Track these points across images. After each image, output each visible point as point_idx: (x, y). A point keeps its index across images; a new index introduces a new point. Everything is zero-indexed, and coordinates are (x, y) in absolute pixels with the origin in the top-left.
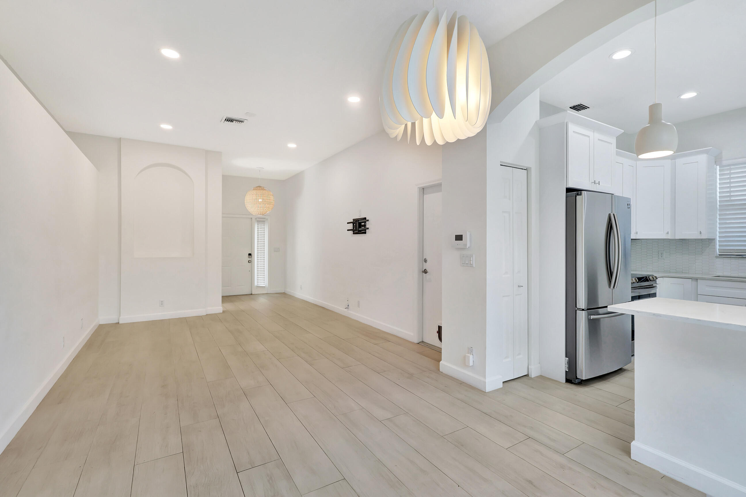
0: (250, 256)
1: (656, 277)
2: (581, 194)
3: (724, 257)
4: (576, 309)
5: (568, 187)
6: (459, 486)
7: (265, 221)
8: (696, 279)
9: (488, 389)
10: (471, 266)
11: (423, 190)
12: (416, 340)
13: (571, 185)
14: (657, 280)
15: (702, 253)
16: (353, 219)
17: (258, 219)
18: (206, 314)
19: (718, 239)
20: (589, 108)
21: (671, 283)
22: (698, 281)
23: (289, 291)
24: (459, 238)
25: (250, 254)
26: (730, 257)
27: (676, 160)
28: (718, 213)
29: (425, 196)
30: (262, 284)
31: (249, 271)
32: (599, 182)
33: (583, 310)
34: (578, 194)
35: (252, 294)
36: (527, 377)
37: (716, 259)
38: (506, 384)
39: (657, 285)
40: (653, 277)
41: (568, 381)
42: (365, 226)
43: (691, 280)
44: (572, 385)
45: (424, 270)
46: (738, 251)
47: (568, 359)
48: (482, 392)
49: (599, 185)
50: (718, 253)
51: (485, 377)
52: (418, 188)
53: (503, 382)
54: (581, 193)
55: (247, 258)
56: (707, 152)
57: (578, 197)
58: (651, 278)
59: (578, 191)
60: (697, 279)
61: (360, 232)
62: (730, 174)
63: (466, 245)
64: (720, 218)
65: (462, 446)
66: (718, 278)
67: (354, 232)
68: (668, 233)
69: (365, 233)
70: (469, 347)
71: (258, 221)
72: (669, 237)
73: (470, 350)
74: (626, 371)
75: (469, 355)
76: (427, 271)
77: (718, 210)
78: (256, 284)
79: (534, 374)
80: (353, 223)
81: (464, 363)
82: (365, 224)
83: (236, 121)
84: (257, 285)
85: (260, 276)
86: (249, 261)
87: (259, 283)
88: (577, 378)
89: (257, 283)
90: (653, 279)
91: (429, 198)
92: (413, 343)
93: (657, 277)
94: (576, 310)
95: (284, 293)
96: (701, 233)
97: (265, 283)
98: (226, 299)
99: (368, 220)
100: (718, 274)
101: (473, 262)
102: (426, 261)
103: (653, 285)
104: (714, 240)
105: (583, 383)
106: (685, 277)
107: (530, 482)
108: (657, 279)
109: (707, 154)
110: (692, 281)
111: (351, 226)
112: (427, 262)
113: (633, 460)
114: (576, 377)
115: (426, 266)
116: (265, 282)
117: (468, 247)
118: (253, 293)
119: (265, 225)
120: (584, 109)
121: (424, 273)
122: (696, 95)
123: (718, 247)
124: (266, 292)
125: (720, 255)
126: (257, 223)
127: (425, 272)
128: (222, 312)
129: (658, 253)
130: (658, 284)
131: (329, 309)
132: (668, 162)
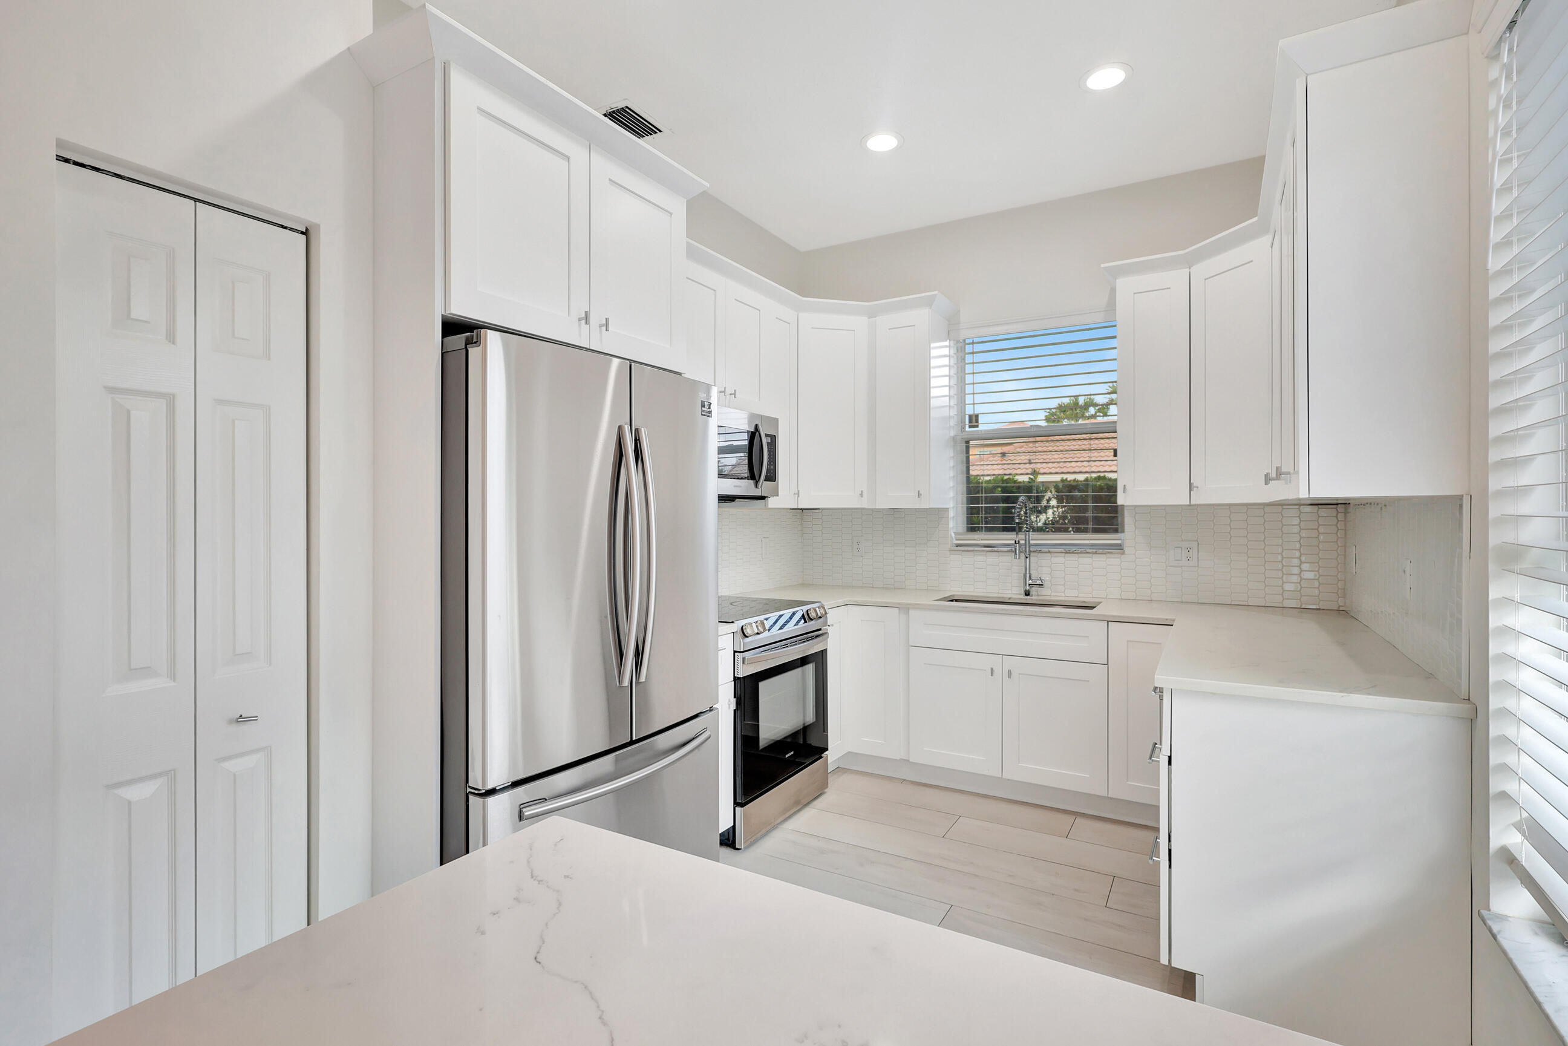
1: (823, 609)
2: (478, 342)
3: (963, 551)
4: (469, 790)
5: (447, 313)
8: (906, 609)
14: (827, 616)
15: (927, 540)
20: (660, 131)
21: (862, 620)
22: (910, 611)
27: (877, 318)
32: (607, 320)
33: (490, 792)
34: (469, 342)
37: (950, 554)
39: (830, 630)
40: (816, 611)
43: (897, 610)
50: (953, 541)
56: (929, 302)
58: (811, 612)
59: (472, 332)
60: (909, 609)
66: (944, 605)
68: (862, 495)
72: (865, 504)
90: (817, 614)
93: (832, 606)
94: (467, 796)
96: (921, 495)
100: (957, 591)
103: (820, 630)
104: (945, 510)
106: (887, 603)
108: (826, 613)
109: (931, 308)
110: (899, 613)
120: (651, 134)
123: (953, 527)
125: (958, 546)
129: (853, 543)
130: (832, 625)
132: (859, 323)
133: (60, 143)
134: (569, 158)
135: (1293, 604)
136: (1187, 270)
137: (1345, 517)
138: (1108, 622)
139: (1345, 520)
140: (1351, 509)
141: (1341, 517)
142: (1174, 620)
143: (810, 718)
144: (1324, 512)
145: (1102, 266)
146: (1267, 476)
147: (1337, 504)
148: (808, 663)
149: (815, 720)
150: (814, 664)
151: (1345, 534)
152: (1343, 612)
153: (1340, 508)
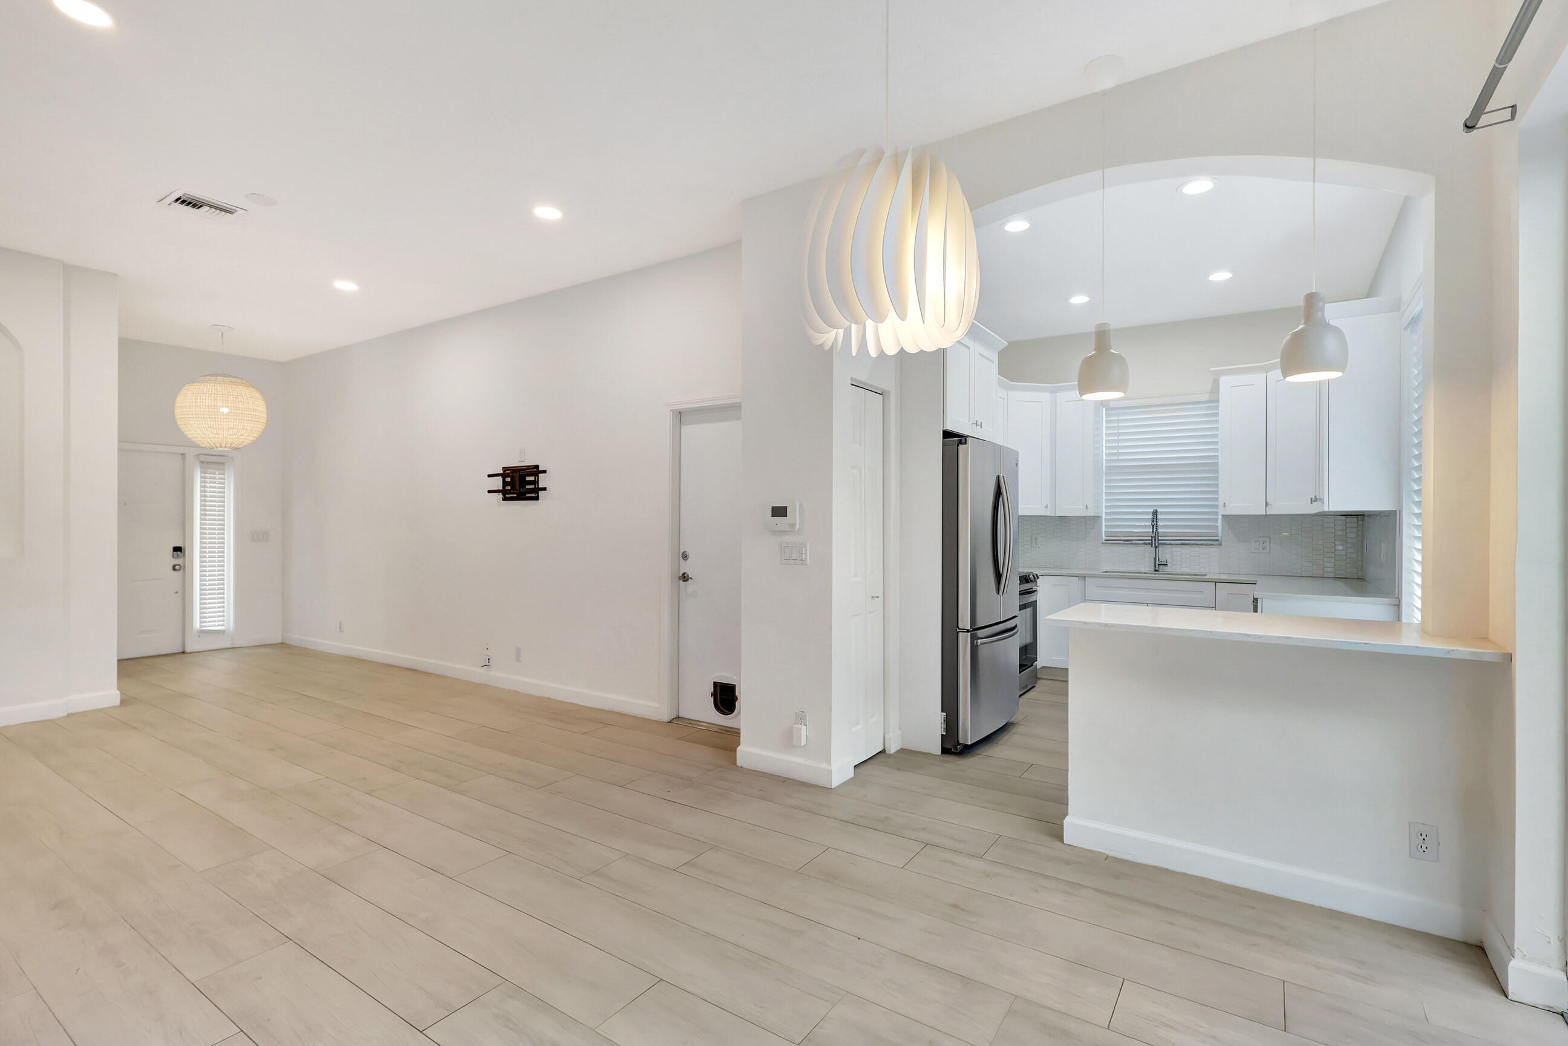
0: (179, 553)
1: (1037, 575)
2: (965, 443)
3: (1111, 544)
4: (958, 630)
5: (945, 429)
6: (859, 939)
7: (224, 463)
8: (1083, 577)
9: (835, 782)
10: (803, 562)
11: (681, 416)
12: (665, 716)
13: (950, 427)
14: (1038, 580)
15: (1089, 537)
16: (503, 468)
17: (203, 458)
18: (66, 715)
19: (1104, 517)
21: (1054, 585)
22: (1086, 579)
23: (295, 637)
24: (779, 512)
25: (177, 549)
26: (1118, 544)
27: (1057, 394)
28: (1104, 477)
29: (683, 428)
30: (216, 624)
31: (177, 592)
32: (981, 423)
33: (968, 631)
34: (960, 442)
35: (183, 652)
36: (883, 755)
37: (1103, 546)
38: (859, 770)
39: (1038, 589)
40: (1033, 576)
41: (945, 751)
42: (535, 482)
43: (1077, 578)
44: (951, 756)
45: (681, 575)
46: (1127, 535)
47: (945, 714)
48: (827, 790)
49: (981, 427)
50: (1104, 538)
51: (829, 761)
52: (671, 410)
53: (855, 766)
54: (966, 440)
55: (169, 560)
57: (961, 447)
58: (1031, 576)
59: (962, 439)
60: (1085, 577)
61: (521, 497)
62: (1118, 421)
63: (793, 526)
64: (1108, 486)
65: (835, 878)
66: (1108, 575)
67: (504, 495)
68: (1047, 507)
69: (537, 498)
70: (798, 712)
71: (202, 462)
72: (1048, 513)
73: (801, 718)
74: (1017, 725)
75: (799, 726)
76: (688, 575)
77: (1104, 474)
78: (197, 625)
79: (892, 749)
80: (504, 476)
81: (789, 741)
82: (535, 478)
83: (211, 206)
84: (200, 627)
85: (210, 603)
86: (177, 567)
87: (206, 622)
88: (959, 744)
89: (201, 622)
90: (1035, 578)
91: (692, 432)
92: (659, 723)
93: (1039, 575)
94: (958, 633)
95: (282, 643)
96: (1088, 508)
97: (225, 623)
98: (128, 667)
99: (544, 472)
100: (1108, 569)
101: (806, 557)
102: (685, 556)
103: (1033, 588)
104: (1100, 517)
105: (966, 750)
106: (1070, 574)
107: (955, 906)
108: (1038, 578)
110: (1078, 580)
111: (498, 483)
112: (688, 560)
113: (1067, 845)
114: (958, 741)
115: (686, 567)
116: (225, 618)
117: (797, 529)
118: (188, 650)
119: (226, 474)
121: (681, 581)
122: (1086, 302)
123: (1104, 529)
124: (228, 645)
125: (1106, 540)
126: (201, 468)
127: (685, 578)
128: (117, 702)
129: (1032, 539)
130: (1040, 586)
131: (430, 671)
132: (1046, 397)
133: (852, 379)
134: (969, 348)
135: (1332, 575)
136: (1265, 375)
137: (1363, 523)
138: (1216, 582)
139: (1363, 526)
140: (1366, 518)
141: (1360, 522)
142: (1257, 581)
143: (1029, 640)
144: (1349, 519)
145: (1211, 369)
146: (1311, 499)
147: (1358, 515)
148: (1028, 607)
149: (1032, 641)
150: (1032, 608)
151: (1363, 533)
152: (1361, 579)
153: (1360, 518)
